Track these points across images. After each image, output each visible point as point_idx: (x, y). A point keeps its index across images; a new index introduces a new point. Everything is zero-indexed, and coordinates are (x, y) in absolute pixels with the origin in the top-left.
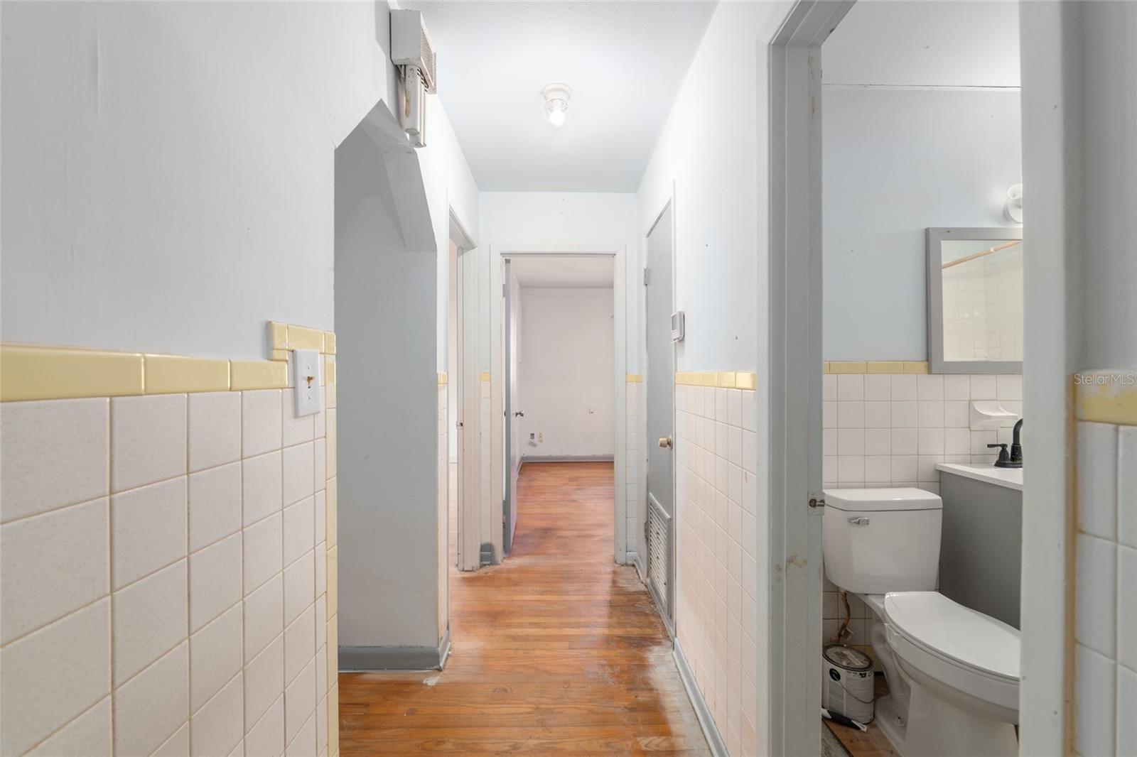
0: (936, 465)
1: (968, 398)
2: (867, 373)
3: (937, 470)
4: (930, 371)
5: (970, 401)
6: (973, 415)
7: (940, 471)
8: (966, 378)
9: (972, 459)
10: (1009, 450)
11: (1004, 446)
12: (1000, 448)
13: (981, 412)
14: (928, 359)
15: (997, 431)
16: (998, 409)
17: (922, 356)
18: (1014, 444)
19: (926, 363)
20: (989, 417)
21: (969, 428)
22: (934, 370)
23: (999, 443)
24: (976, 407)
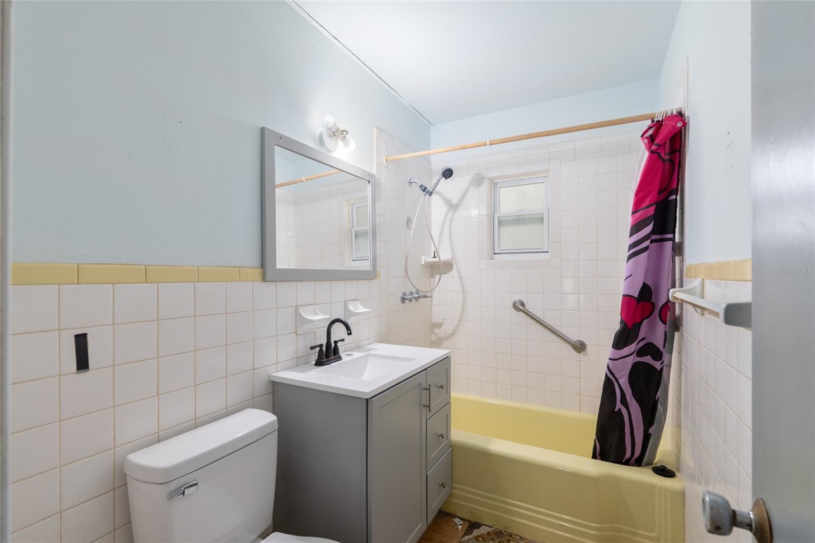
0: (269, 376)
1: (295, 305)
2: (198, 282)
3: (270, 381)
4: (264, 279)
5: (297, 307)
6: (299, 320)
7: (273, 382)
8: (293, 284)
9: (299, 363)
10: (324, 348)
11: (321, 346)
12: (318, 349)
13: (303, 315)
14: (263, 266)
15: (315, 332)
16: (316, 313)
17: (257, 263)
18: (327, 343)
19: (261, 269)
20: (311, 321)
21: (296, 332)
22: (268, 277)
23: (317, 344)
24: (301, 312)
